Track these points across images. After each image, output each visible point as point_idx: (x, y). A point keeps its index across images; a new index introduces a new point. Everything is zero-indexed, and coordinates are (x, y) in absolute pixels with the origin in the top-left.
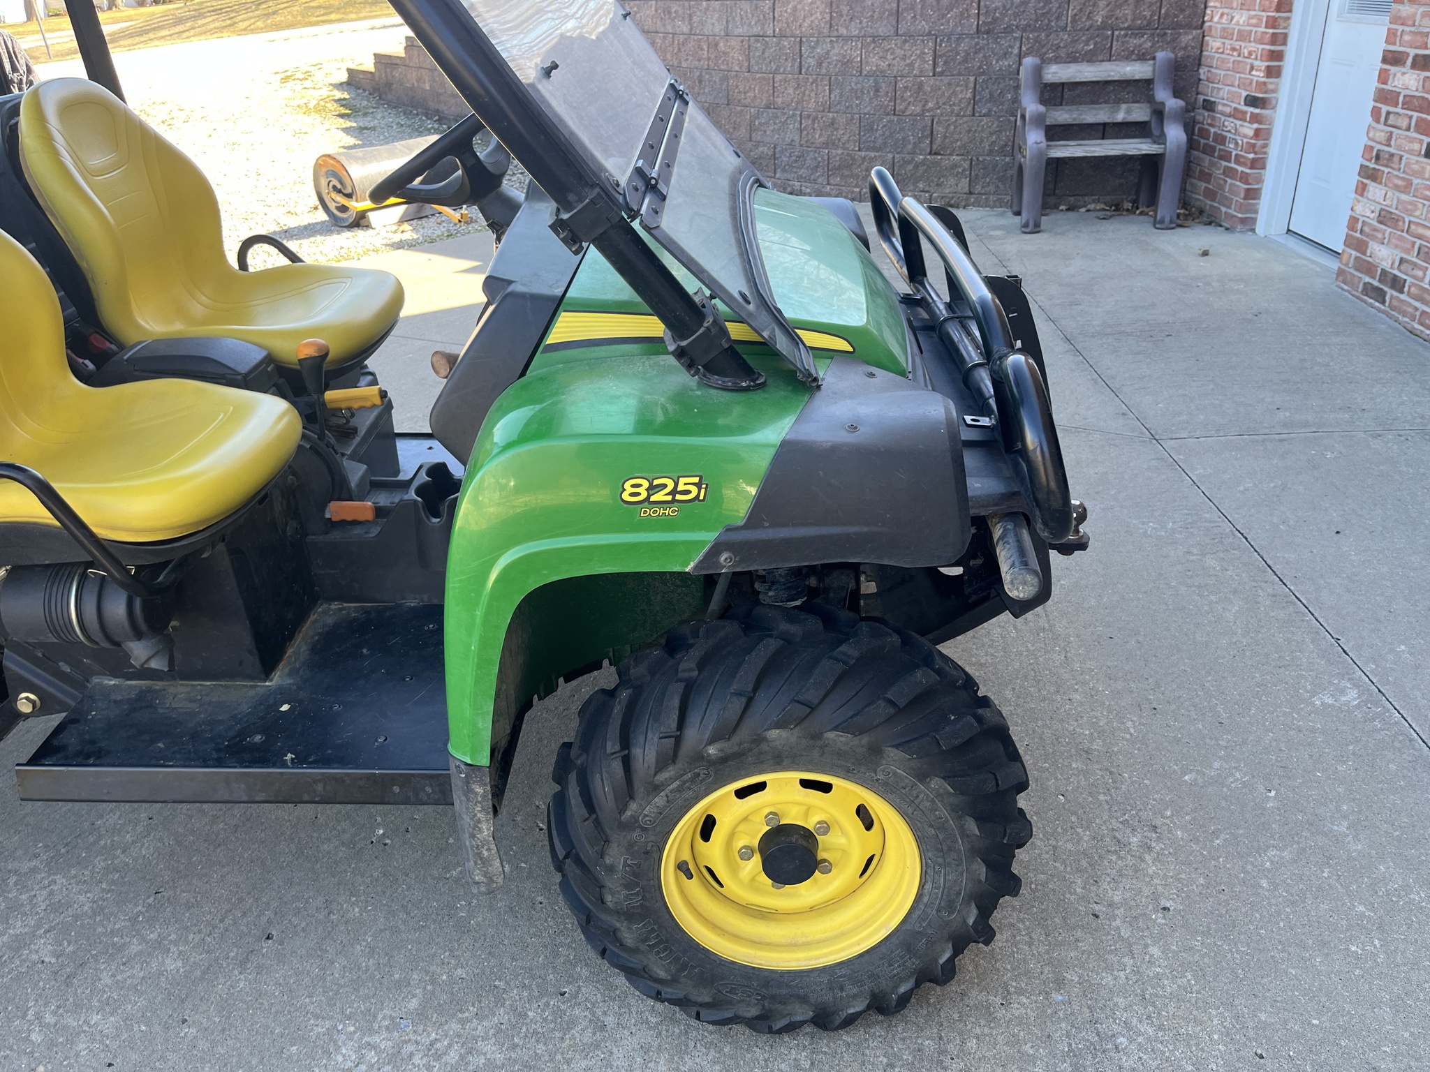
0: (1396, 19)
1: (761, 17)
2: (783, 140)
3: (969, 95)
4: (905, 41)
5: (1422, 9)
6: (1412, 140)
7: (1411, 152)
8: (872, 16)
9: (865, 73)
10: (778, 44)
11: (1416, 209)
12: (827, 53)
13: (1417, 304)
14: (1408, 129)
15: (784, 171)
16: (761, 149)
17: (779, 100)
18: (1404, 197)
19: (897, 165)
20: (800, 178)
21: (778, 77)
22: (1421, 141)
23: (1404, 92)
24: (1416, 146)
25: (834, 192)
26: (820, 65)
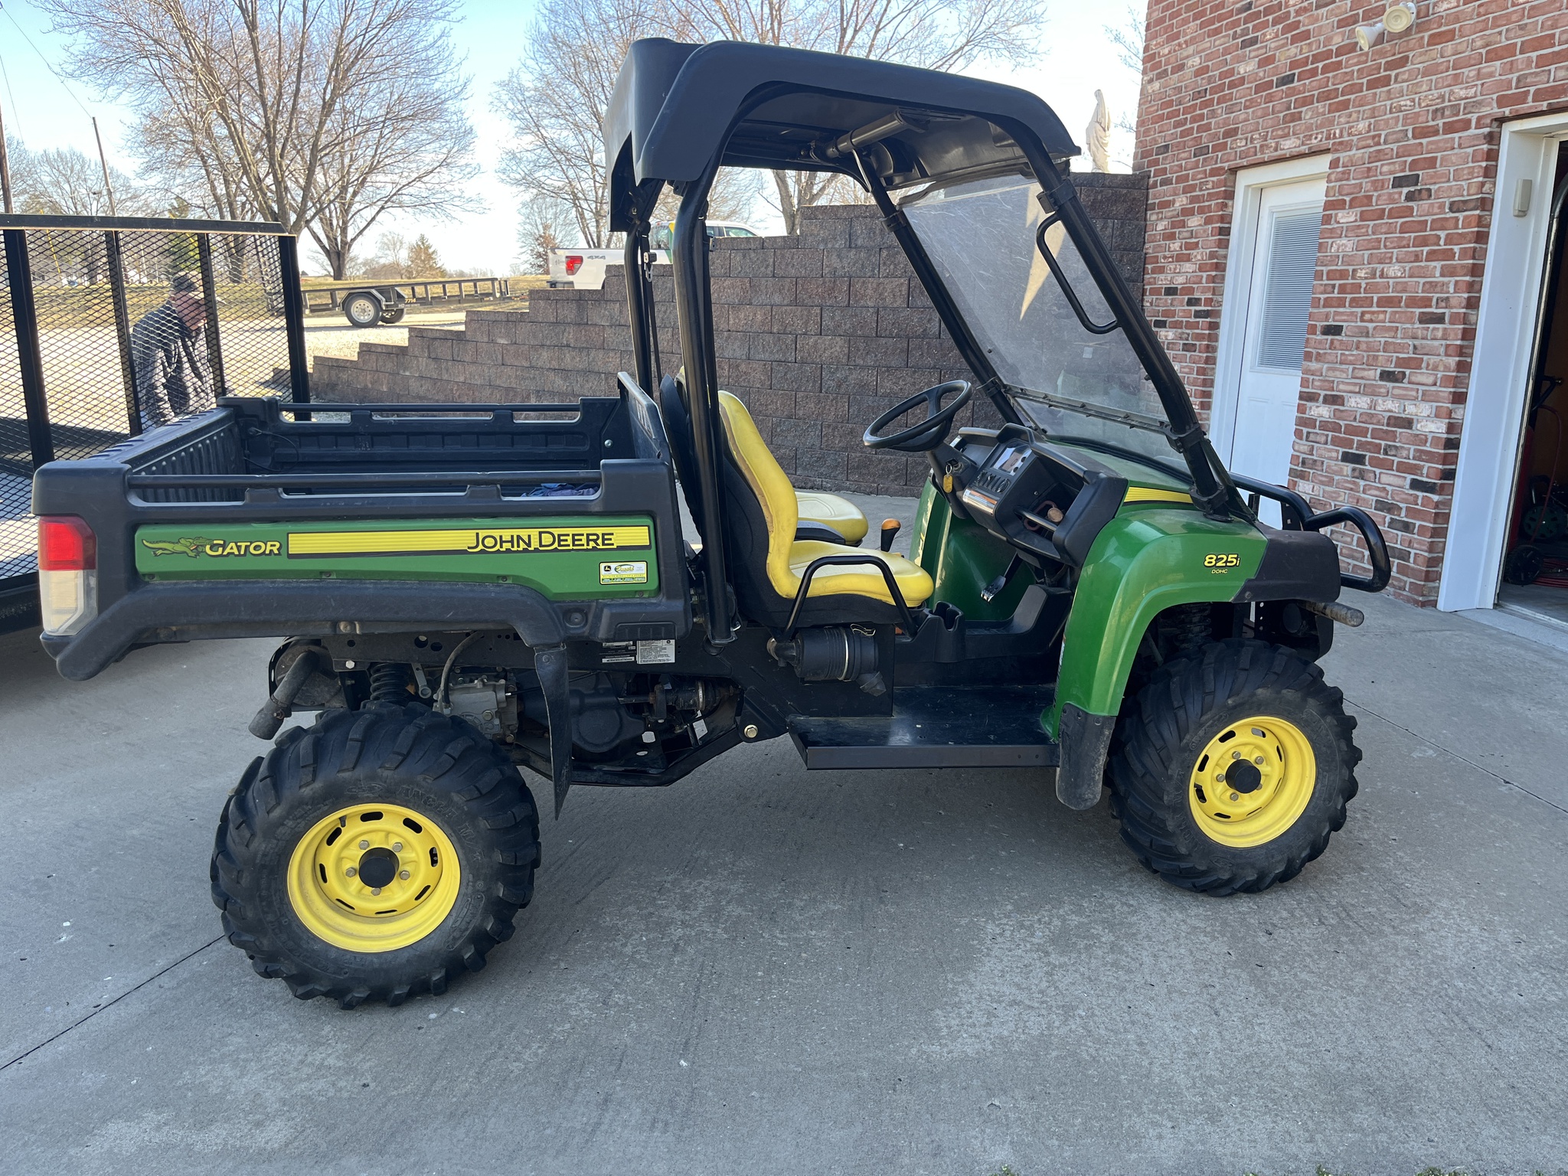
0: (1306, 372)
1: (784, 347)
2: (804, 444)
3: (968, 414)
4: (915, 372)
5: (1326, 366)
6: (1330, 451)
7: (1330, 458)
8: (886, 352)
9: (879, 394)
10: (799, 369)
11: (1339, 496)
12: (846, 377)
13: (1349, 561)
14: (1326, 443)
15: (805, 469)
16: (783, 451)
17: (801, 413)
18: (1327, 488)
19: (909, 466)
20: (820, 475)
21: (800, 395)
22: (1337, 451)
23: (1319, 419)
24: (1334, 454)
25: (853, 487)
26: (839, 386)
